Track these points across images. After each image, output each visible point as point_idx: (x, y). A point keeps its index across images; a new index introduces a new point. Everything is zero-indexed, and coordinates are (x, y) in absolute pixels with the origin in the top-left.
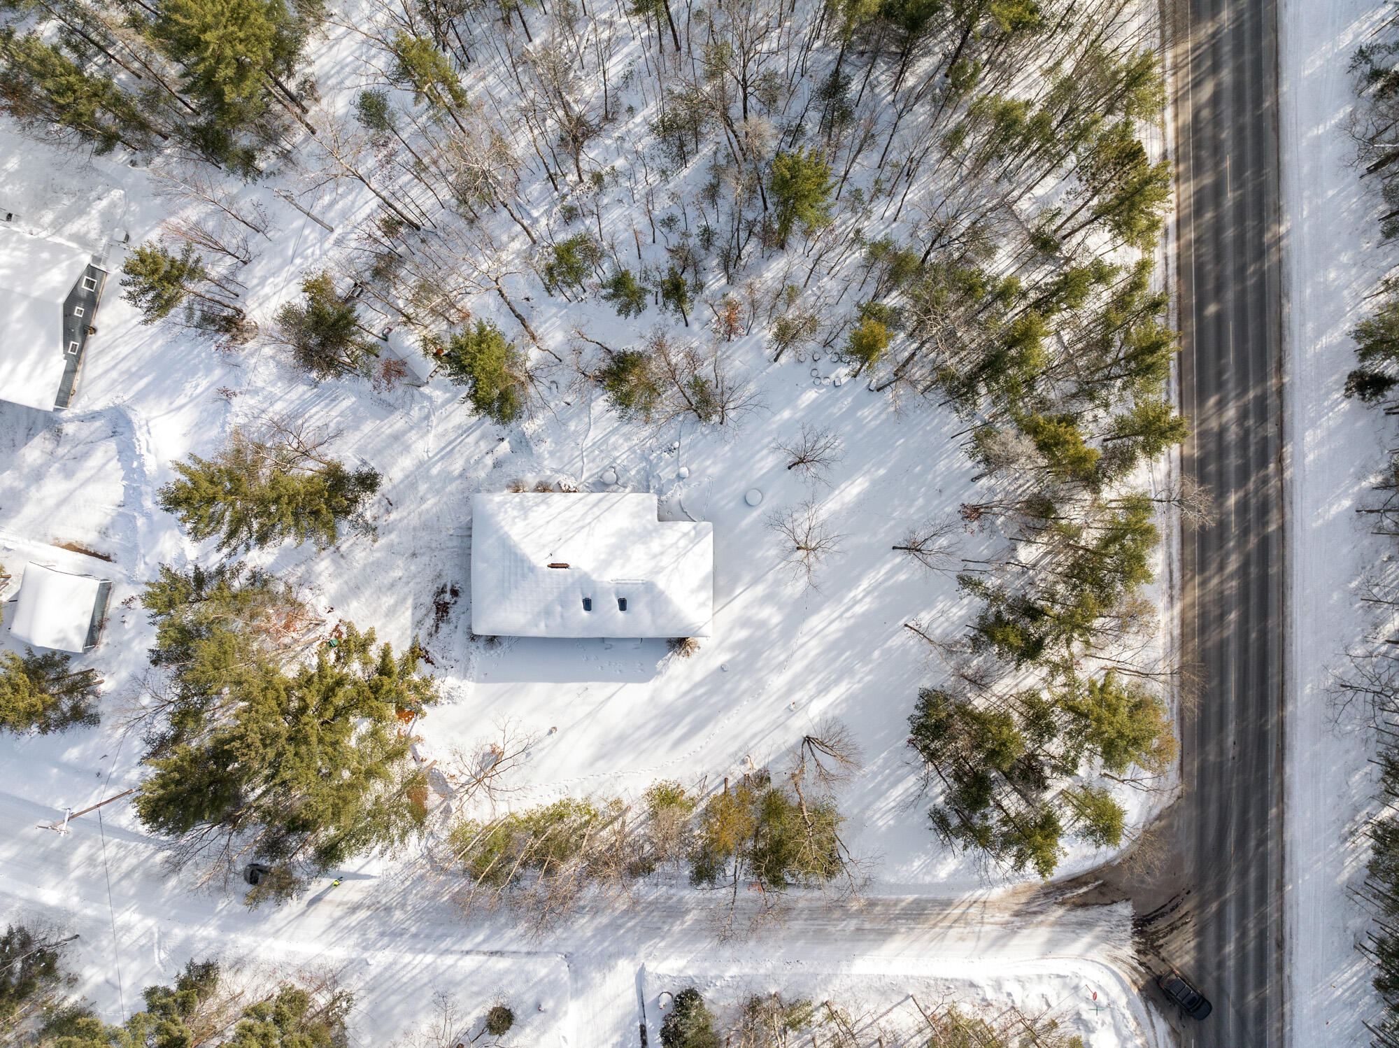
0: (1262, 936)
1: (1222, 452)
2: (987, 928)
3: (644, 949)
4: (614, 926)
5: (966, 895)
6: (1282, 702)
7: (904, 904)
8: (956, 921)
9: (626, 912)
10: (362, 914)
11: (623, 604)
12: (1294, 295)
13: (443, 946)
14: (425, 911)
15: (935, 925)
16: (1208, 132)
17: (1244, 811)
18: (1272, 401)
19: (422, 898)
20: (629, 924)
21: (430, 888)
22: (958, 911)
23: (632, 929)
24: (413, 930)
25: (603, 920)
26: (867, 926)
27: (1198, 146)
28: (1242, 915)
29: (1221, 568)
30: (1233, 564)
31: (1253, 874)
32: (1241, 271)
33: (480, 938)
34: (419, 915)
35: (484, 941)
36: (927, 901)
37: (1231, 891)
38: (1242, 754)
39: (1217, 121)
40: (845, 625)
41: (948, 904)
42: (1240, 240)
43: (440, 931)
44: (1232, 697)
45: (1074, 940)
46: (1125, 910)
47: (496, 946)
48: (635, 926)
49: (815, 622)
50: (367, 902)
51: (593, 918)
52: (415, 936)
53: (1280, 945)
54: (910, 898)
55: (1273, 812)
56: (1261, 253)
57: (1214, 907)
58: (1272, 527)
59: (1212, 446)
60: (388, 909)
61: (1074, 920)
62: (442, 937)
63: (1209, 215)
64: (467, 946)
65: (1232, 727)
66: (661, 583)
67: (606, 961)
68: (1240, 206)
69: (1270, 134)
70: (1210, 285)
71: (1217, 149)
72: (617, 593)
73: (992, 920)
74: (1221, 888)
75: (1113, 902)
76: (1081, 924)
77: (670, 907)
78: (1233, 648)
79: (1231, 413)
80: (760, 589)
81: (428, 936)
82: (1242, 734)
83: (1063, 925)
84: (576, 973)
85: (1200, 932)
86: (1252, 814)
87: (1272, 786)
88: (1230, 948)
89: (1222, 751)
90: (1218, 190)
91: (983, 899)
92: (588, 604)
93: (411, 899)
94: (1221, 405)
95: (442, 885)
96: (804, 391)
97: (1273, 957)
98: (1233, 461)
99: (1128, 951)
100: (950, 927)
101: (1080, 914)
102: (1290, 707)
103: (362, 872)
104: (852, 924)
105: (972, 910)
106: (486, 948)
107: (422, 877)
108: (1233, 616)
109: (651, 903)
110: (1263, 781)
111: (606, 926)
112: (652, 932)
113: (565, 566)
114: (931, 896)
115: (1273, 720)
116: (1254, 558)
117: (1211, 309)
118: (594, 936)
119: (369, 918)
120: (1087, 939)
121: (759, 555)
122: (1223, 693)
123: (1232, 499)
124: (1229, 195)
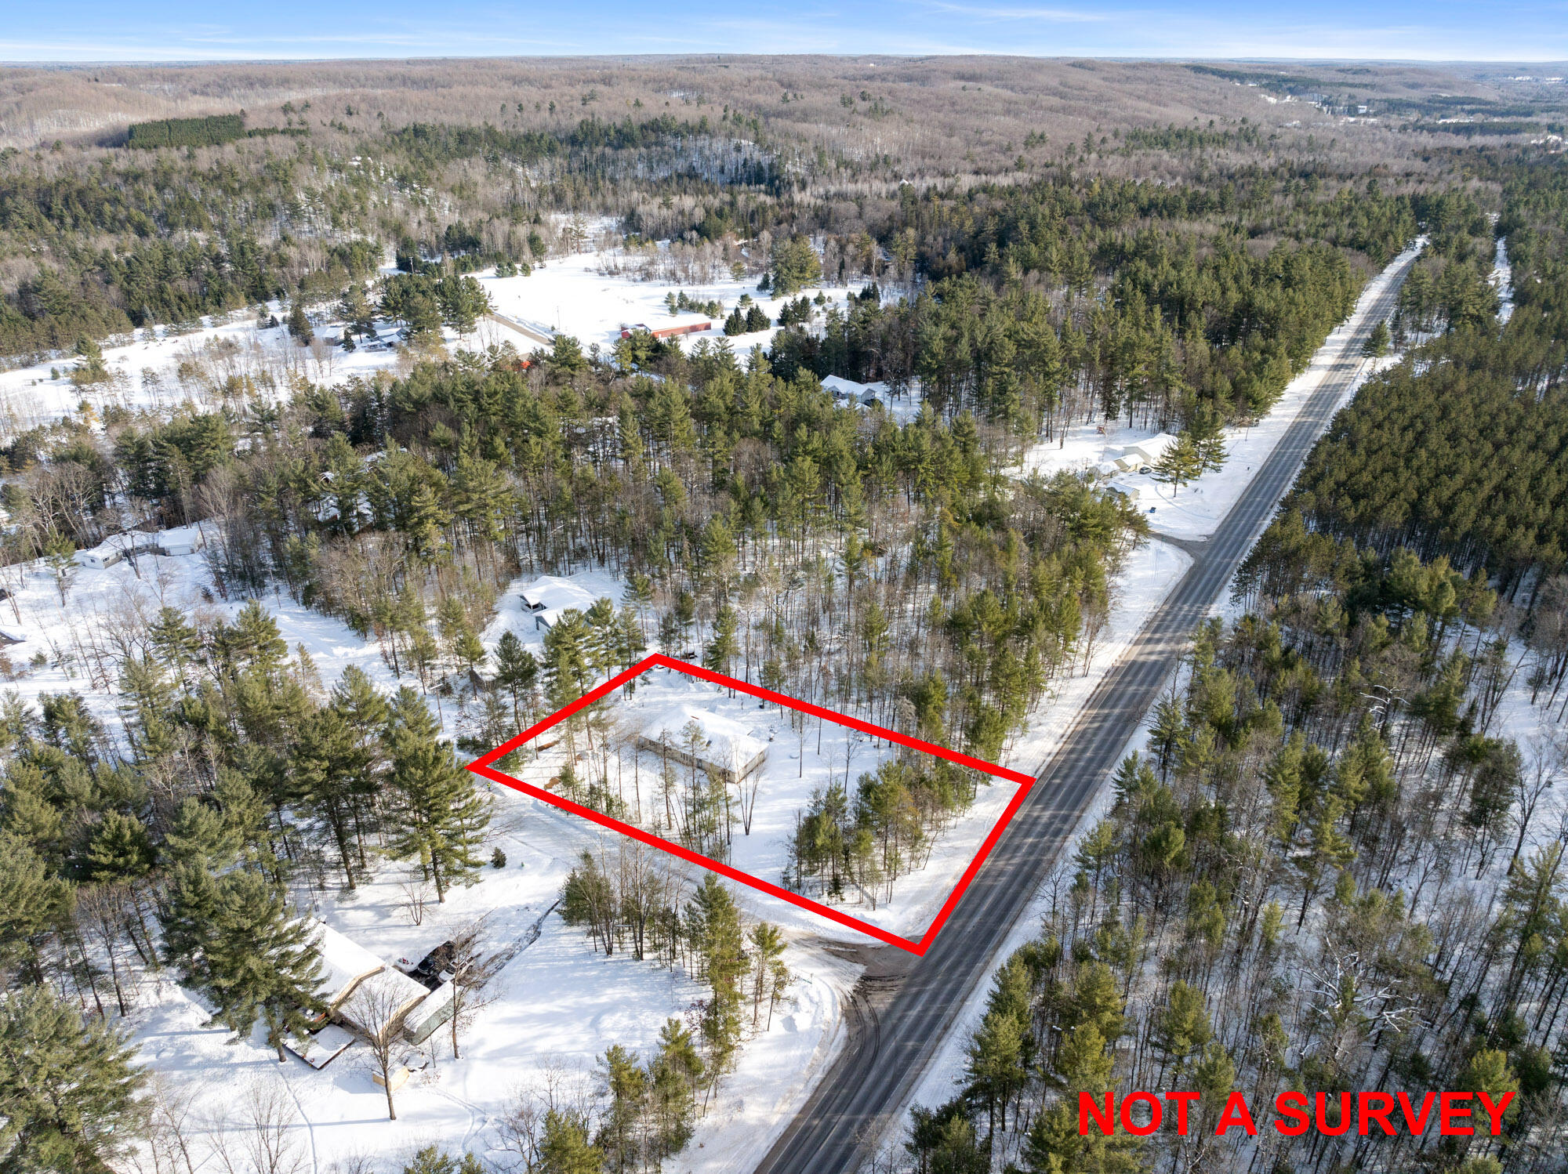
0: (937, 1017)
1: (1034, 824)
6: (1013, 923)
11: (709, 743)
16: (1089, 736)
17: (964, 955)
18: (1073, 819)
27: (1081, 737)
28: (931, 1003)
29: (1009, 859)
30: (1016, 861)
31: (949, 986)
32: (1080, 777)
37: (932, 986)
38: (976, 934)
39: (1095, 734)
42: (1085, 769)
44: (984, 908)
45: (819, 966)
46: (861, 969)
47: (526, 841)
52: (497, 821)
53: (946, 1028)
55: (980, 965)
56: (1094, 775)
57: (914, 990)
58: (1047, 858)
59: (1030, 821)
60: (497, 808)
61: (827, 959)
63: (1074, 756)
64: (514, 835)
65: (976, 919)
66: (730, 739)
68: (1091, 760)
69: (1120, 746)
70: (1062, 775)
71: (1090, 741)
72: (710, 738)
74: (926, 983)
75: (856, 962)
76: (830, 963)
78: (996, 891)
79: (1048, 813)
82: (981, 924)
83: (819, 959)
84: (551, 867)
85: (899, 998)
86: (967, 960)
87: (987, 952)
88: (913, 1013)
89: (963, 926)
90: (1084, 750)
91: (782, 928)
92: (694, 738)
93: (510, 809)
94: (1044, 809)
97: (938, 1031)
98: (1039, 828)
99: (849, 988)
101: (833, 959)
108: (1004, 879)
110: (982, 949)
113: (698, 719)
115: (1004, 926)
116: (1030, 864)
120: (828, 970)
122: (980, 905)
123: (1030, 840)
124: (1088, 754)
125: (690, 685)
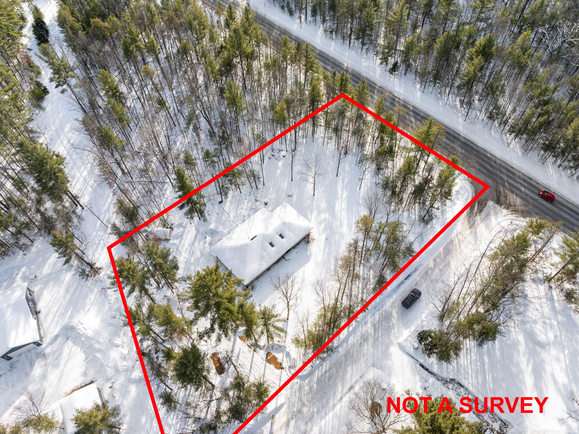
0: (524, 181)
2: (468, 238)
3: (393, 338)
4: (376, 339)
5: (453, 235)
6: (459, 135)
7: (442, 252)
8: (459, 244)
9: (375, 331)
10: (292, 423)
12: (362, 72)
13: (331, 405)
14: (313, 398)
15: (456, 250)
18: (381, 90)
19: (307, 394)
20: (380, 334)
21: (307, 388)
22: (457, 241)
23: (382, 335)
24: (315, 410)
25: (371, 341)
26: (441, 267)
28: (515, 180)
29: (412, 122)
30: (413, 120)
31: (504, 170)
33: (340, 388)
34: (312, 401)
35: (343, 388)
36: (446, 246)
37: (505, 178)
38: (466, 150)
40: (345, 202)
41: (452, 242)
43: (324, 401)
45: (491, 221)
46: (490, 203)
47: (348, 386)
48: (382, 333)
49: (337, 208)
50: (290, 416)
51: (367, 344)
52: (318, 411)
53: (530, 179)
54: (441, 249)
55: (488, 155)
56: (347, 71)
57: (507, 184)
58: (411, 108)
60: (300, 411)
61: (484, 216)
62: (327, 402)
64: (339, 396)
66: (287, 220)
67: (386, 354)
73: (467, 235)
74: (503, 180)
75: (486, 204)
76: (487, 216)
77: (385, 316)
80: (315, 213)
81: (323, 407)
82: (460, 146)
83: (483, 220)
84: (382, 368)
85: (512, 192)
86: (485, 159)
87: (480, 150)
88: (523, 189)
91: (458, 232)
92: (272, 245)
93: (304, 399)
95: (310, 382)
96: (277, 164)
97: (533, 182)
99: (505, 211)
100: (460, 247)
101: (483, 214)
102: (462, 134)
103: (278, 405)
104: (437, 271)
105: (459, 237)
106: (345, 390)
107: (300, 387)
109: (379, 321)
111: (374, 341)
112: (389, 329)
113: (256, 236)
114: (445, 244)
115: (462, 139)
116: (415, 115)
118: (374, 349)
119: (296, 422)
120: (493, 218)
121: (306, 205)
125: (171, 242)
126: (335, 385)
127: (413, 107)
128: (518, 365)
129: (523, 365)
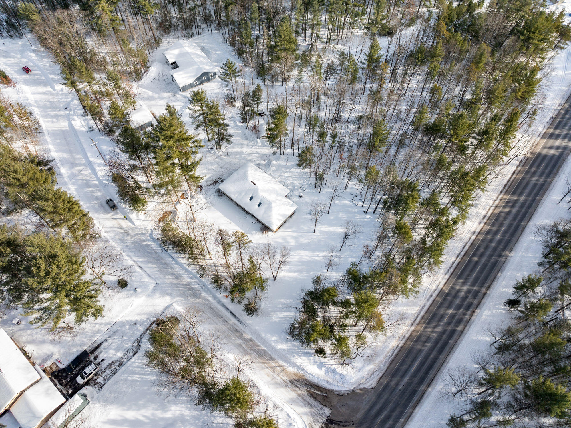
1: (455, 297)
2: (278, 378)
3: (177, 299)
4: (177, 286)
5: (281, 362)
6: (429, 386)
7: (260, 348)
8: (270, 367)
9: (183, 285)
10: (121, 231)
11: (260, 205)
12: (504, 273)
13: (131, 254)
14: (136, 242)
15: (264, 363)
16: (501, 219)
17: (393, 411)
18: (480, 295)
19: (139, 239)
20: (181, 289)
21: (144, 238)
22: (274, 365)
23: (179, 290)
24: (128, 244)
25: (176, 282)
26: (244, 345)
27: (496, 220)
29: (435, 327)
30: (439, 329)
32: (491, 256)
33: (141, 260)
34: (134, 242)
35: (141, 262)
36: (268, 353)
38: (403, 392)
39: (505, 218)
40: (310, 259)
41: (272, 359)
42: (495, 249)
43: (134, 250)
44: (413, 370)
45: (302, 406)
46: (327, 411)
47: (142, 265)
48: (181, 290)
49: (302, 253)
50: (126, 229)
51: (173, 279)
52: (127, 246)
54: (263, 348)
55: (402, 420)
56: (500, 256)
58: (459, 329)
59: (453, 293)
60: (128, 235)
61: (308, 400)
62: (133, 252)
63: (489, 237)
64: (136, 259)
65: (406, 379)
66: (273, 205)
67: (164, 293)
68: (500, 242)
69: (520, 232)
70: (479, 253)
71: (501, 225)
72: (261, 200)
73: (282, 377)
75: (325, 406)
76: (309, 404)
77: (196, 293)
78: (423, 355)
79: (465, 288)
80: (295, 234)
81: (130, 249)
82: (409, 384)
83: (303, 399)
84: (155, 290)
86: (395, 414)
87: (408, 410)
89: (397, 384)
90: (496, 233)
91: (285, 367)
92: (251, 198)
93: (137, 237)
94: (463, 284)
95: (148, 240)
98: (457, 301)
99: (318, 427)
100: (267, 368)
101: (311, 400)
102: (430, 389)
103: (134, 221)
104: (240, 341)
105: (278, 368)
106: (139, 264)
107: (145, 234)
108: (429, 345)
109: (192, 288)
110: (406, 406)
111: (175, 284)
112: (184, 295)
113: (255, 184)
114: (270, 352)
115: (422, 388)
116: (447, 333)
117: (475, 259)
118: (169, 284)
119: (121, 233)
120: (307, 410)
121: (302, 226)
122: (410, 366)
123: (450, 311)
124: (499, 237)
125: (258, 140)
126: (144, 257)
127: (462, 332)
128: (144, 406)
129: (144, 412)
